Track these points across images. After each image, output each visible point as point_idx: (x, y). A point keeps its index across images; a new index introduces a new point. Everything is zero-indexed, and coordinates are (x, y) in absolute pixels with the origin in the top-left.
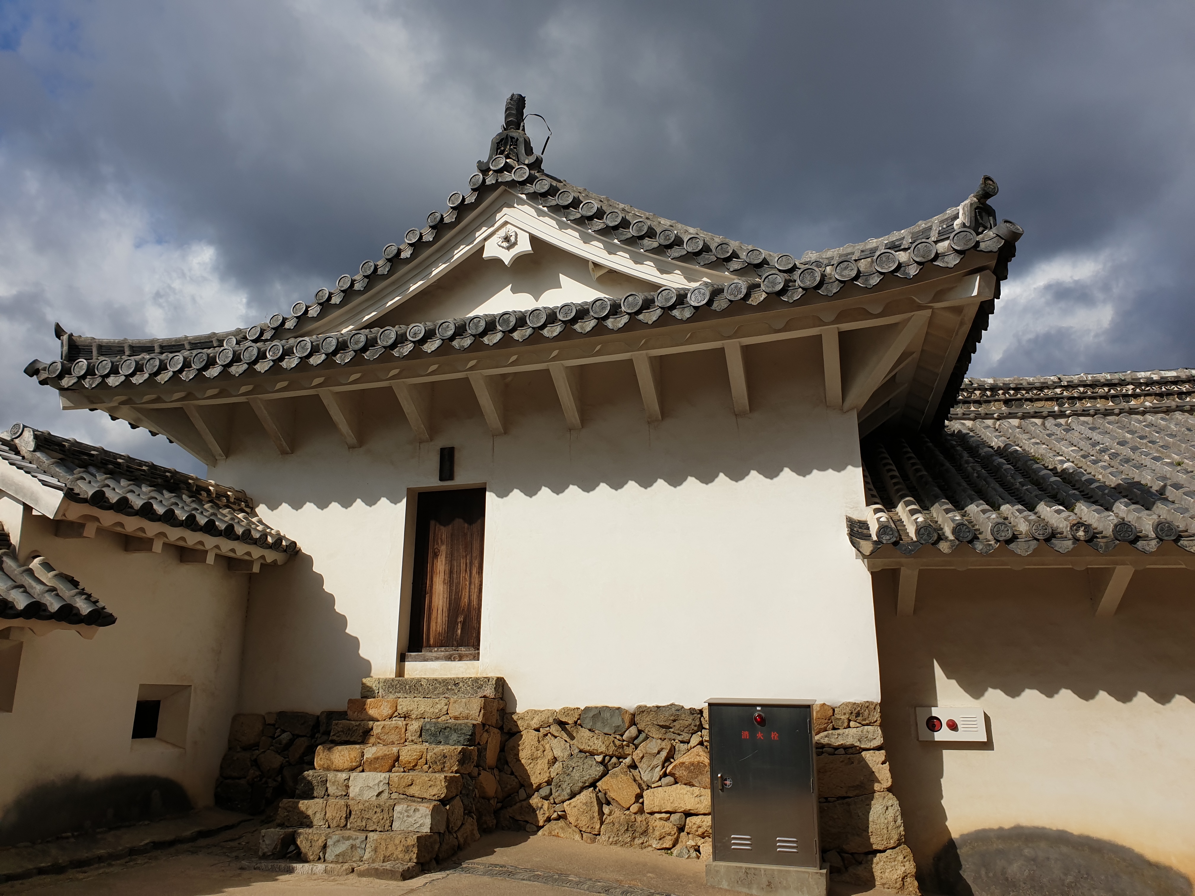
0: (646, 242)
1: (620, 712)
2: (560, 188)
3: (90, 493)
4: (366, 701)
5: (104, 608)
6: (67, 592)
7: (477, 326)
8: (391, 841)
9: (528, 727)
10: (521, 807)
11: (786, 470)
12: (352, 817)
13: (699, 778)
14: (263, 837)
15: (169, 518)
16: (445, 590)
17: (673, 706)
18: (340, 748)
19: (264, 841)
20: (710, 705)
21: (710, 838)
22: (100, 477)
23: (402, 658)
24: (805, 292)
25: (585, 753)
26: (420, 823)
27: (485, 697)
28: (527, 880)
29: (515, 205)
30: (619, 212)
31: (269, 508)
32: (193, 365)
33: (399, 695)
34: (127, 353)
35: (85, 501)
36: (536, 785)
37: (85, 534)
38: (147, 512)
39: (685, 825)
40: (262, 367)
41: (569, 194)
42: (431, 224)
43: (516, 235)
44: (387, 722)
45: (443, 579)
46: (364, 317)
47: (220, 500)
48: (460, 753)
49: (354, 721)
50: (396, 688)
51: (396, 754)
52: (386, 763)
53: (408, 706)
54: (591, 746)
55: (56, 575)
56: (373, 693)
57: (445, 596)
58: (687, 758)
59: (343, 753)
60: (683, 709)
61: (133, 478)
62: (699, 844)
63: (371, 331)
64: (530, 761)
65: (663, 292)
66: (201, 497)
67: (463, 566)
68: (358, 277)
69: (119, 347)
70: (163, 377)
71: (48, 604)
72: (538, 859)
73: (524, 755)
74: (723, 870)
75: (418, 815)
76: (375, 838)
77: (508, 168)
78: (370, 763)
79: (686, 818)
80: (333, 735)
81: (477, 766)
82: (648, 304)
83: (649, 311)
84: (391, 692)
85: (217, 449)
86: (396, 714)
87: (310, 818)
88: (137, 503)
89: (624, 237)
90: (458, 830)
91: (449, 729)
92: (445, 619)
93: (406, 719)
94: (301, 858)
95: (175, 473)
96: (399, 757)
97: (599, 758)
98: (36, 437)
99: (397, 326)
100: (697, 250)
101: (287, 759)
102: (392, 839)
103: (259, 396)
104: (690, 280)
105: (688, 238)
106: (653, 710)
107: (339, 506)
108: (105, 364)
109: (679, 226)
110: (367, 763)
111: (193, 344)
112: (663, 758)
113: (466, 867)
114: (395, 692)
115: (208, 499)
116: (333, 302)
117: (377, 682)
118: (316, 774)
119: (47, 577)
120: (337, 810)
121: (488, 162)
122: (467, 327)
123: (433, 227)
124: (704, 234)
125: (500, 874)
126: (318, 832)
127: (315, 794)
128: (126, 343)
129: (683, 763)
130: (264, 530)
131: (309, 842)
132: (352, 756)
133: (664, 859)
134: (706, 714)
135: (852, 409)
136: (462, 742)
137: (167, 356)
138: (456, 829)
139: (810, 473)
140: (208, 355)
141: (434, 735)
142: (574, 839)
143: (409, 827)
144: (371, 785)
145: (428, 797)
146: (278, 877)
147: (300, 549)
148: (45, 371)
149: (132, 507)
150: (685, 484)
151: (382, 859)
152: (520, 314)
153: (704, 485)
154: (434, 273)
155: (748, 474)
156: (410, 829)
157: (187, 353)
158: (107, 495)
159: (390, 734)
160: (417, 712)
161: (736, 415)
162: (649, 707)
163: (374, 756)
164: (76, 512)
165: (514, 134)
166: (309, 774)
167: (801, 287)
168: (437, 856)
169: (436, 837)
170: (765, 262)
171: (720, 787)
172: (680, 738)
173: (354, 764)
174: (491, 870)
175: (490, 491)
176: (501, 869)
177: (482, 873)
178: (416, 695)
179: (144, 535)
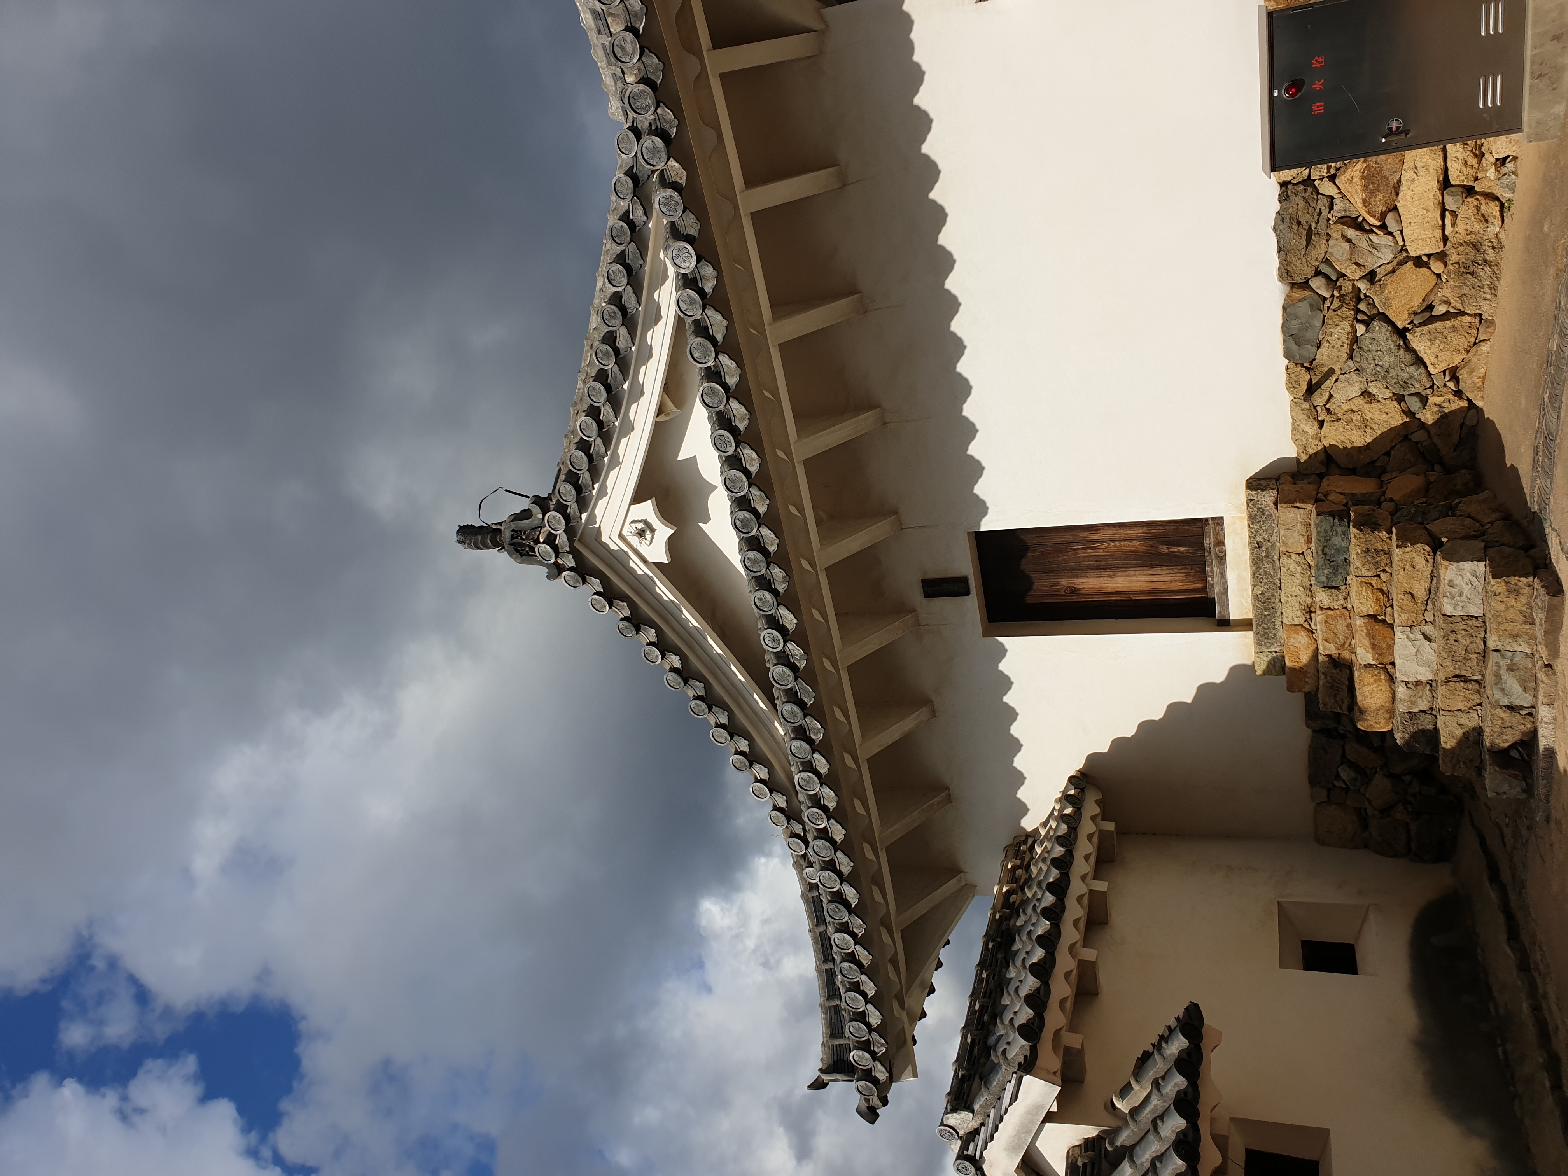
0: (621, 344)
1: (1290, 305)
2: (567, 469)
3: (1024, 1042)
4: (1288, 668)
5: (1178, 1019)
6: (1158, 1067)
7: (755, 562)
8: (1500, 615)
9: (1317, 437)
10: (1439, 435)
11: (917, 101)
12: (1464, 673)
13: (1387, 173)
14: (1498, 794)
15: (1049, 941)
16: (1123, 574)
17: (1276, 227)
18: (1359, 698)
19: (1505, 793)
20: (1273, 169)
21: (1482, 145)
22: (1000, 1030)
23: (1225, 624)
24: (662, 104)
25: (1354, 350)
26: (1470, 577)
27: (1276, 504)
28: (1559, 412)
29: (597, 526)
30: (588, 386)
31: (1026, 814)
32: (844, 920)
33: (1278, 623)
34: (837, 1002)
35: (1034, 1049)
36: (1405, 417)
37: (1079, 1046)
38: (1042, 971)
39: (1464, 186)
40: (838, 833)
41: (573, 456)
42: (634, 632)
43: (634, 522)
44: (1319, 636)
45: (1109, 579)
46: (761, 708)
47: (1020, 877)
48: (1361, 530)
49: (1319, 682)
50: (1269, 628)
51: (1366, 620)
52: (1379, 633)
53: (1294, 609)
54: (1343, 343)
55: (1137, 1080)
56: (1276, 660)
57: (1132, 573)
58: (1356, 197)
59: (1367, 694)
60: (1282, 212)
61: (999, 989)
62: (1493, 160)
63: (778, 698)
64: (1369, 430)
65: (683, 309)
66: (1017, 903)
67: (1089, 553)
68: (712, 721)
69: (830, 1013)
70: (864, 956)
71: (1177, 1089)
72: (1523, 401)
73: (1360, 439)
74: (1537, 115)
75: (1458, 581)
76: (1496, 639)
77: (551, 540)
78: (1380, 654)
79: (1452, 186)
80: (1341, 708)
81: (1379, 504)
82: (701, 329)
83: (710, 327)
84: (1275, 635)
85: (952, 885)
86: (1306, 625)
87: (1467, 731)
88: (1031, 983)
89: (618, 376)
90: (1478, 522)
91: (1326, 550)
92: (1165, 570)
93: (1314, 610)
94: (1530, 740)
95: (988, 937)
96: (1370, 616)
97: (1361, 329)
98: (954, 1110)
99: (768, 665)
100: (624, 271)
101: (1378, 769)
102: (1497, 615)
103: (877, 835)
104: (665, 277)
105: (610, 286)
106: (1284, 256)
107: (1015, 724)
108: (854, 1028)
109: (596, 301)
110: (1381, 659)
111: (818, 922)
112: (1357, 233)
113: (1539, 506)
114: (1274, 629)
115: (1020, 893)
116: (746, 749)
117: (1261, 655)
118: (1400, 728)
119: (1140, 1092)
120: (1454, 695)
121: (547, 566)
122: (758, 574)
123: (638, 630)
124: (604, 265)
125: (1550, 453)
126: (1489, 719)
127: (1430, 727)
128: (824, 1004)
129: (1364, 201)
130: (1056, 819)
131: (1504, 730)
132: (1372, 680)
133: (1519, 213)
134: (1287, 175)
135: (821, 17)
136: (1344, 529)
137: (836, 953)
138: (1478, 524)
139: (918, 66)
140: (829, 902)
141: (1335, 569)
142: (1488, 353)
143: (1478, 593)
144: (1415, 650)
145: (1430, 569)
146: (1561, 768)
147: (1079, 771)
148: (869, 1099)
149: (1038, 990)
150: (949, 248)
151: (1529, 626)
152: (734, 506)
153: (948, 219)
154: (696, 624)
155: (927, 157)
156: (1480, 591)
157: (830, 929)
158: (1023, 1021)
159: (1335, 631)
160: (1303, 596)
161: (845, 185)
162: (1281, 263)
163: (1370, 651)
164: (1049, 1058)
165: (507, 535)
166: (1399, 738)
167: (656, 111)
168: (1521, 548)
169: (1491, 552)
170: (630, 173)
171: (1403, 136)
172: (1325, 212)
173: (1383, 677)
174: (1543, 467)
175: (979, 526)
176: (1540, 454)
177: (1548, 480)
178: (1277, 600)
179: (1074, 972)
